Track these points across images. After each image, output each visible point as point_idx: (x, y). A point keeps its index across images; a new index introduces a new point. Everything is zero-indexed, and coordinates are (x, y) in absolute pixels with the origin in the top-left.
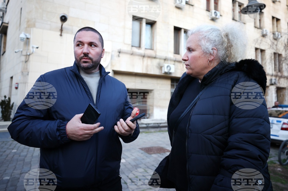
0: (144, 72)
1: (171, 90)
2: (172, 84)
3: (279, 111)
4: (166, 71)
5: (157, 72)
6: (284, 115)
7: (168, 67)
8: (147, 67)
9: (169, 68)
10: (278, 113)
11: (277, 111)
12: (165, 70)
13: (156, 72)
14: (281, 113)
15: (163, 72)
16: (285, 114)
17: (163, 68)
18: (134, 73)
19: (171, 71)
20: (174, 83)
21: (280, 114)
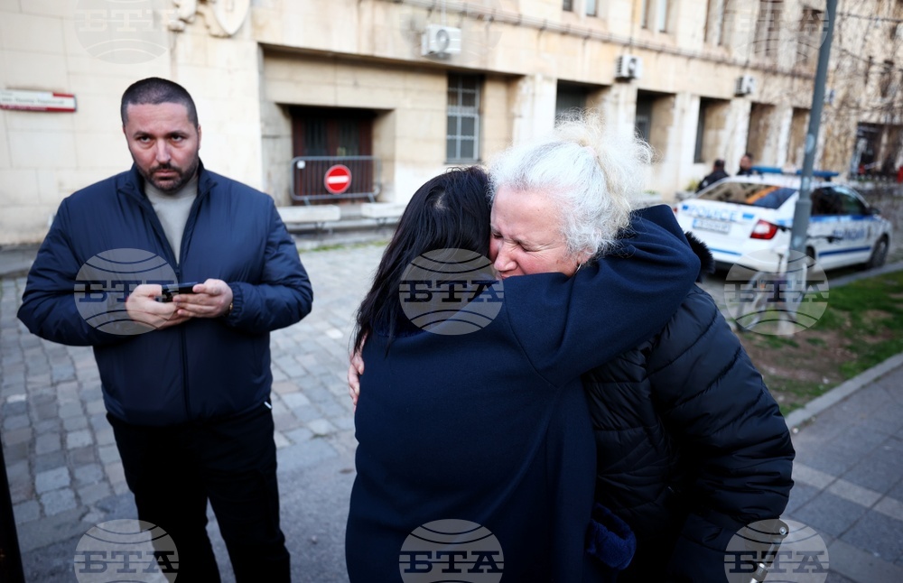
0: (363, 49)
1: (447, 111)
2: (451, 89)
3: (750, 184)
4: (435, 48)
5: (404, 52)
6: (762, 198)
7: (441, 33)
8: (373, 32)
9: (443, 39)
10: (749, 189)
11: (744, 186)
12: (432, 44)
13: (400, 50)
14: (753, 190)
15: (424, 52)
16: (764, 193)
17: (424, 38)
18: (330, 54)
19: (449, 50)
20: (457, 87)
21: (753, 192)
